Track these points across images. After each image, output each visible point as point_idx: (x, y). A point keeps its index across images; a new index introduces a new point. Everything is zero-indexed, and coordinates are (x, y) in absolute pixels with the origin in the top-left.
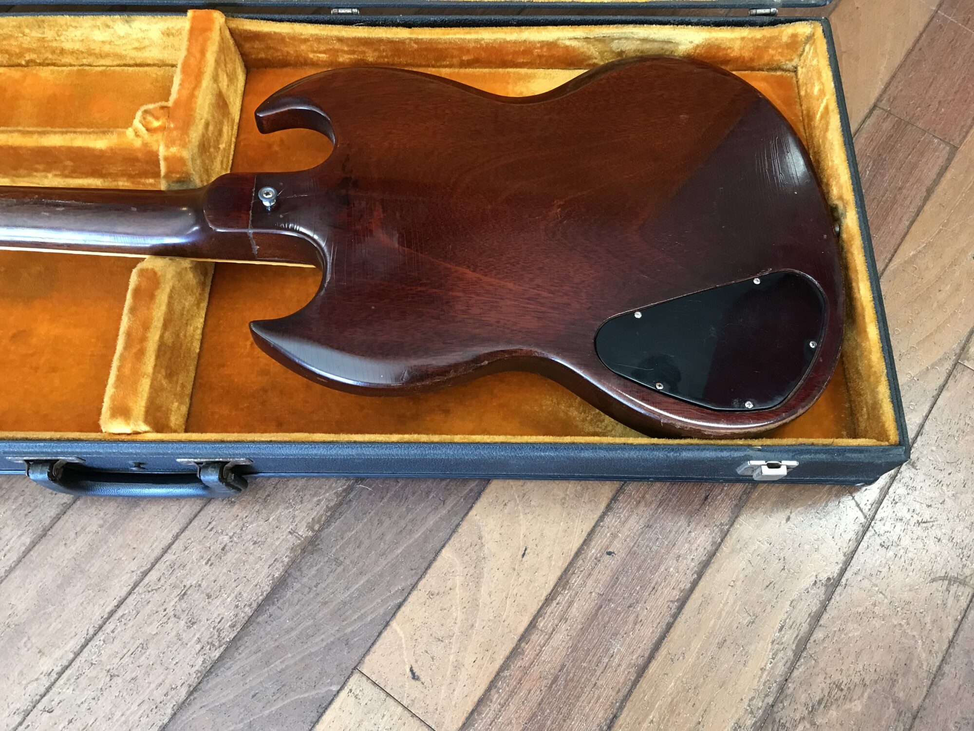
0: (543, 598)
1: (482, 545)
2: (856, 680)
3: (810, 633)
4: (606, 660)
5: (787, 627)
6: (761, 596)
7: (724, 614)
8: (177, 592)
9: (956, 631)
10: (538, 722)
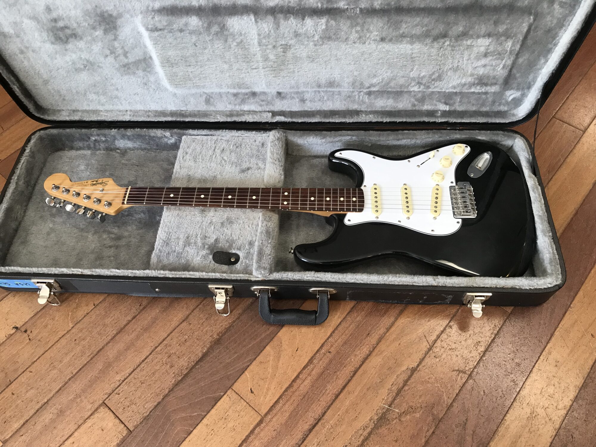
0: (303, 367)
1: (282, 346)
2: (419, 405)
3: (403, 387)
4: (324, 391)
5: (394, 384)
6: (386, 372)
7: (371, 378)
8: (167, 355)
9: (460, 391)
10: (296, 412)
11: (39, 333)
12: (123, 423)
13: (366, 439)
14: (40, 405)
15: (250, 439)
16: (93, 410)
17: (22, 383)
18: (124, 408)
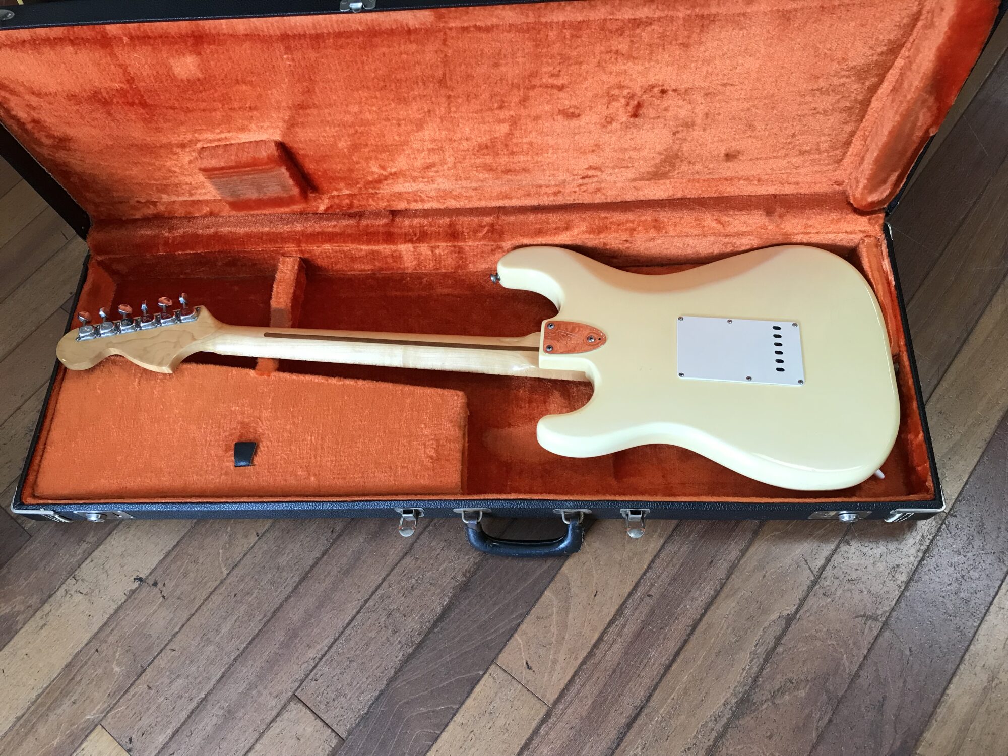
0: (607, 622)
1: (570, 589)
2: (803, 677)
3: (774, 648)
4: (645, 661)
5: (760, 643)
6: (745, 625)
7: (720, 635)
8: (386, 612)
9: (870, 650)
10: (604, 696)
11: (177, 585)
12: (329, 727)
13: (721, 736)
14: (194, 704)
15: (534, 744)
16: (279, 707)
17: (162, 669)
18: (328, 703)
